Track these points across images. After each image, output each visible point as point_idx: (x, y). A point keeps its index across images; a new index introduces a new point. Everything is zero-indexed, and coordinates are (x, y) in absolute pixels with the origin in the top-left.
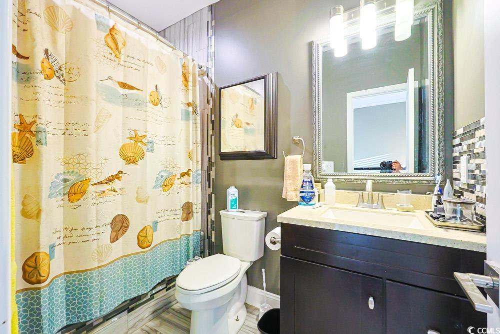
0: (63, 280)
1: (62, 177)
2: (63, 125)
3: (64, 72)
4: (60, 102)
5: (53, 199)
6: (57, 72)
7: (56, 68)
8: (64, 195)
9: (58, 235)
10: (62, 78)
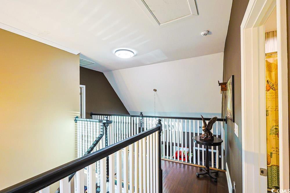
0: (276, 168)
1: (274, 127)
2: (275, 107)
3: (274, 86)
4: (273, 98)
5: (271, 135)
6: (272, 87)
7: (271, 85)
8: (276, 134)
9: (273, 149)
10: (274, 89)
